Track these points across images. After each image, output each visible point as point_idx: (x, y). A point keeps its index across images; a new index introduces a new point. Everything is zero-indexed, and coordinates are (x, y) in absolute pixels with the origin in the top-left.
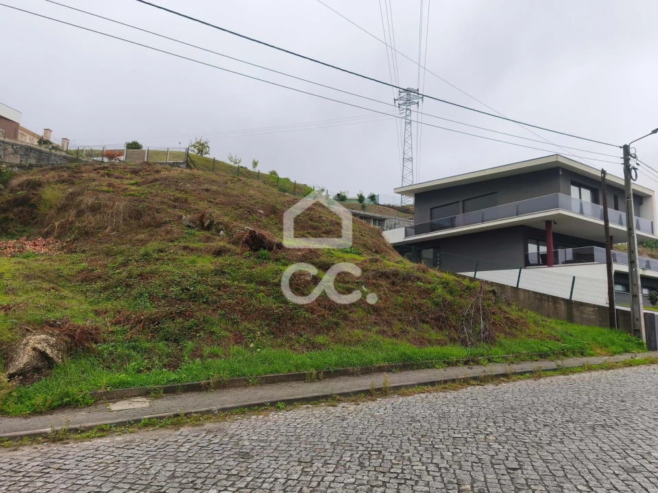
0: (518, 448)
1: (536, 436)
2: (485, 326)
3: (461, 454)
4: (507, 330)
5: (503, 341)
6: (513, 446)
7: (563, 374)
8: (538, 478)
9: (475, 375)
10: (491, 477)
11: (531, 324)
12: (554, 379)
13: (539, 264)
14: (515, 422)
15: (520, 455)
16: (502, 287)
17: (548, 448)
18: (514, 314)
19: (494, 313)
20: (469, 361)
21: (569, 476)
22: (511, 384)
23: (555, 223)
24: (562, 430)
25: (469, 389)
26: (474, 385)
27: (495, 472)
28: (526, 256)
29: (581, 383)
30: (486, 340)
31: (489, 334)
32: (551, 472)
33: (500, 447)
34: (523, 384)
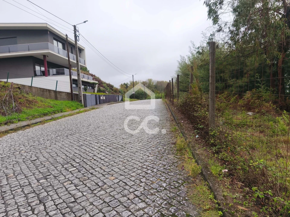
0: (36, 152)
1: (44, 145)
2: (16, 105)
3: (7, 163)
4: (28, 105)
5: (26, 111)
6: (34, 152)
7: (54, 120)
8: (46, 160)
9: (11, 128)
10: (24, 167)
11: (39, 102)
12: (51, 123)
13: (41, 76)
14: (34, 142)
15: (37, 154)
16: (24, 86)
17: (49, 148)
18: (30, 98)
19: (20, 98)
20: (8, 122)
21: (59, 155)
22: (31, 129)
23: (47, 56)
24: (55, 140)
25: (9, 135)
26: (11, 133)
27: (26, 164)
28: (35, 72)
29: (62, 122)
30: (16, 111)
31: (18, 108)
32: (51, 156)
33: (28, 154)
34: (36, 127)
